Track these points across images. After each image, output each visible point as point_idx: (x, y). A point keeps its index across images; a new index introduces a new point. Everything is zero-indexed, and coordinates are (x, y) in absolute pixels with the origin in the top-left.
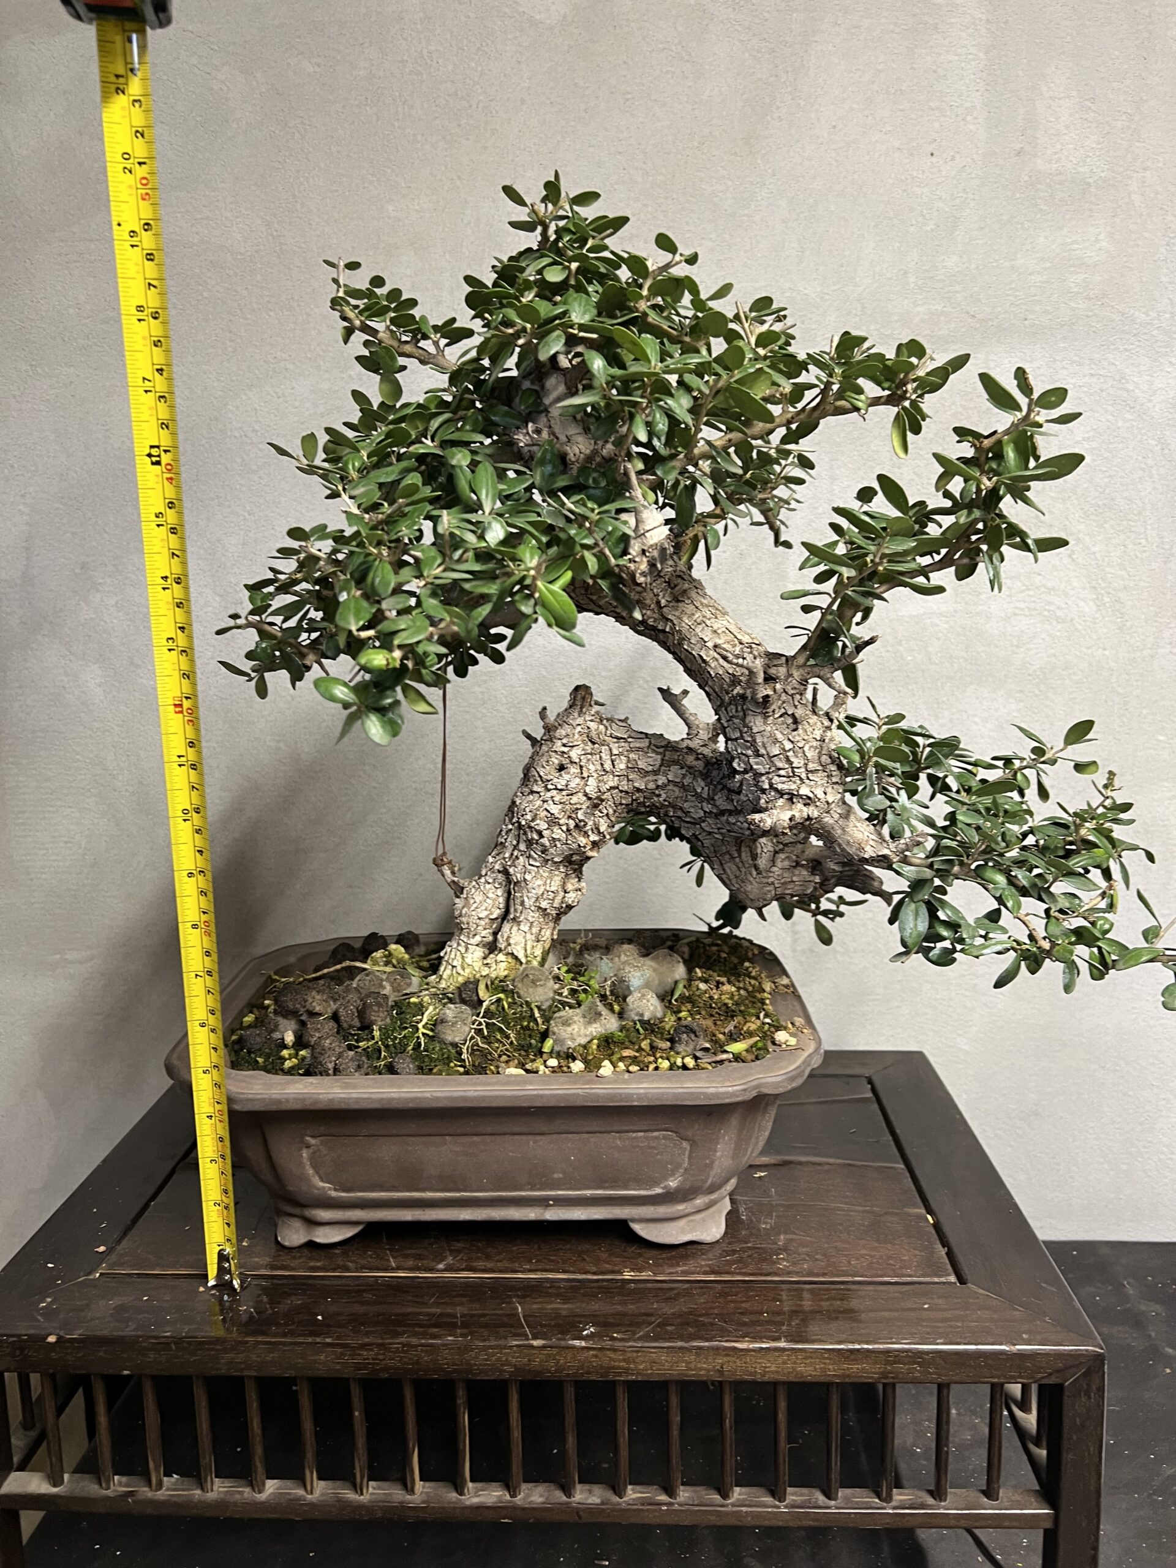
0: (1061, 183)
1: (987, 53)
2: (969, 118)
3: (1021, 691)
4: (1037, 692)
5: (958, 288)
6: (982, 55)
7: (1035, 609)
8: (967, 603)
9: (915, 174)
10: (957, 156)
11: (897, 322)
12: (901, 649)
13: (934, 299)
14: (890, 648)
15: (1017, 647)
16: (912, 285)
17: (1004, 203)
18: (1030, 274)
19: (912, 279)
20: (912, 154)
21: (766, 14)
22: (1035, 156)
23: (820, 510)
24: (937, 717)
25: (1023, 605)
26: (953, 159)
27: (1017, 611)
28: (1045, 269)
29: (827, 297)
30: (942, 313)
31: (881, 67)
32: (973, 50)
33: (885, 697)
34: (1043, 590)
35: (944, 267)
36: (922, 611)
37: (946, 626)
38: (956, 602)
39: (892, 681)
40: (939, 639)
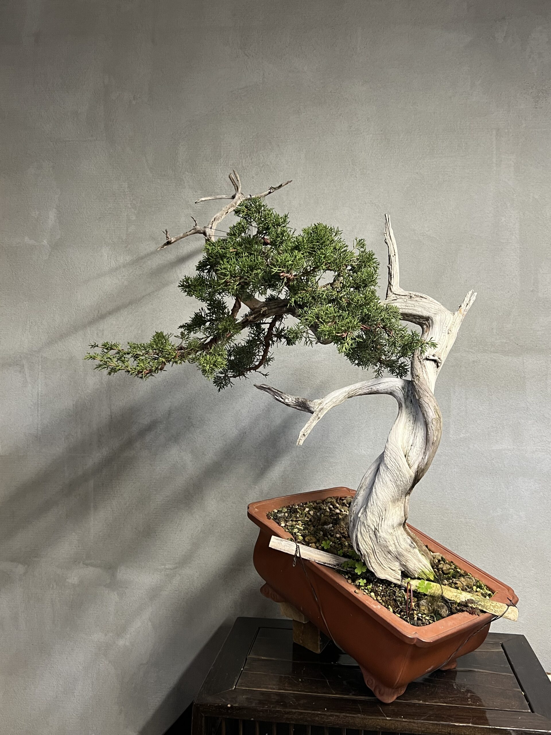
0: (547, 301)
1: (520, 258)
2: (514, 279)
3: (540, 480)
4: (546, 481)
5: (512, 334)
6: (518, 259)
7: (544, 449)
8: (518, 446)
9: (495, 296)
10: (510, 291)
11: (489, 345)
12: (493, 461)
13: (503, 338)
14: (489, 461)
15: (538, 463)
16: (495, 333)
17: (528, 307)
18: (538, 331)
19: (495, 331)
20: (494, 290)
21: (442, 244)
22: (538, 292)
23: (462, 409)
24: (508, 488)
25: (539, 448)
26: (509, 292)
27: (537, 450)
28: (543, 330)
29: (463, 336)
30: (506, 343)
31: (483, 262)
32: (515, 257)
33: (488, 479)
34: (547, 442)
35: (506, 327)
36: (501, 448)
37: (510, 454)
38: (514, 445)
39: (490, 473)
40: (508, 459)
